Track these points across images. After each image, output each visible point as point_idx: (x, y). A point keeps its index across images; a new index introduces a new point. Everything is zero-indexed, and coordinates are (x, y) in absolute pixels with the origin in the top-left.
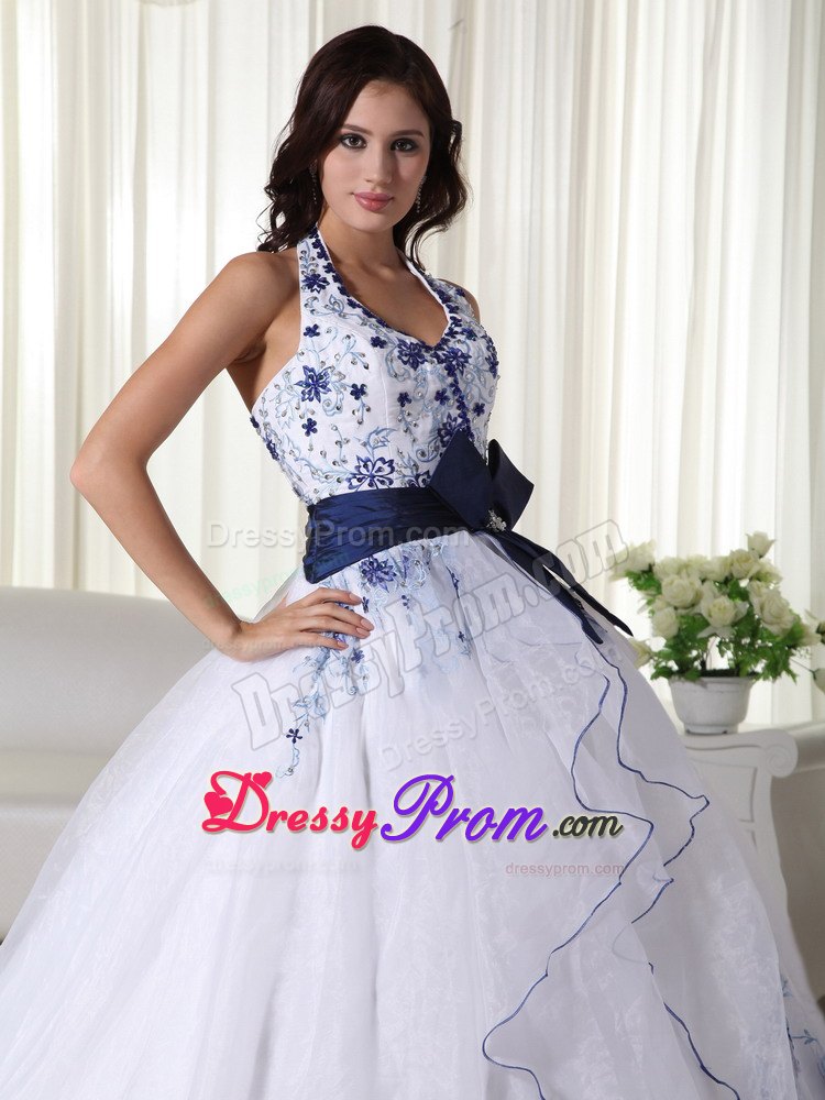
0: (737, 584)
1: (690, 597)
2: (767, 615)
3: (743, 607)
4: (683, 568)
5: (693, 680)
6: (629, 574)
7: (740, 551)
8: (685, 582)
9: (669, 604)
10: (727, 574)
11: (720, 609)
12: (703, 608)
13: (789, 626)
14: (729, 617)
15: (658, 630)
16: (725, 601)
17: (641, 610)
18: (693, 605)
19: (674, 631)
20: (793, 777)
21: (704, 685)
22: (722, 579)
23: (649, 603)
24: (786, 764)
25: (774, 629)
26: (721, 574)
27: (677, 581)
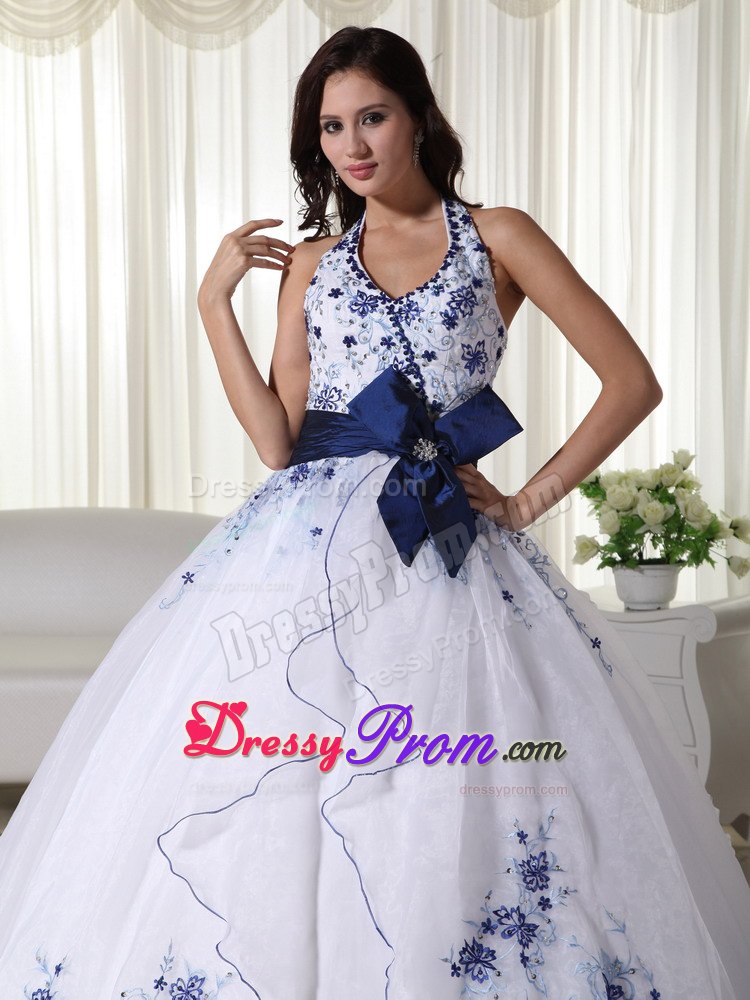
0: (666, 491)
1: (628, 502)
2: (690, 514)
3: (671, 509)
4: (624, 479)
5: (633, 568)
7: (667, 465)
8: (625, 490)
9: (612, 508)
10: (658, 483)
11: (652, 510)
12: (639, 510)
13: (708, 523)
14: (660, 517)
15: (604, 529)
16: (656, 504)
17: (590, 513)
18: (631, 508)
19: (616, 529)
20: (713, 641)
21: (641, 571)
22: (654, 487)
23: (596, 508)
24: (708, 632)
25: (696, 526)
26: (652, 482)
27: (619, 490)
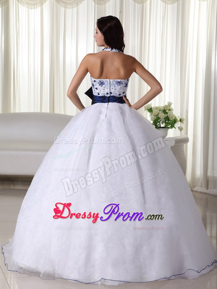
0: (166, 111)
1: (157, 114)
2: (170, 117)
3: (166, 115)
4: (157, 108)
6: (148, 109)
7: (166, 105)
8: (157, 111)
9: (154, 115)
10: (164, 109)
11: (162, 116)
12: (159, 116)
13: (174, 119)
14: (164, 117)
15: (151, 119)
16: (163, 114)
17: (149, 116)
18: (158, 115)
19: (154, 120)
20: (174, 146)
21: (160, 130)
22: (163, 110)
23: (151, 115)
24: (173, 144)
25: (171, 119)
26: (163, 109)
27: (155, 111)
